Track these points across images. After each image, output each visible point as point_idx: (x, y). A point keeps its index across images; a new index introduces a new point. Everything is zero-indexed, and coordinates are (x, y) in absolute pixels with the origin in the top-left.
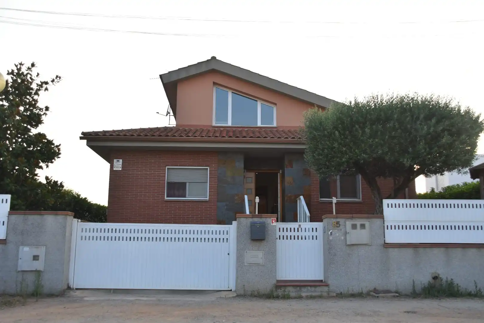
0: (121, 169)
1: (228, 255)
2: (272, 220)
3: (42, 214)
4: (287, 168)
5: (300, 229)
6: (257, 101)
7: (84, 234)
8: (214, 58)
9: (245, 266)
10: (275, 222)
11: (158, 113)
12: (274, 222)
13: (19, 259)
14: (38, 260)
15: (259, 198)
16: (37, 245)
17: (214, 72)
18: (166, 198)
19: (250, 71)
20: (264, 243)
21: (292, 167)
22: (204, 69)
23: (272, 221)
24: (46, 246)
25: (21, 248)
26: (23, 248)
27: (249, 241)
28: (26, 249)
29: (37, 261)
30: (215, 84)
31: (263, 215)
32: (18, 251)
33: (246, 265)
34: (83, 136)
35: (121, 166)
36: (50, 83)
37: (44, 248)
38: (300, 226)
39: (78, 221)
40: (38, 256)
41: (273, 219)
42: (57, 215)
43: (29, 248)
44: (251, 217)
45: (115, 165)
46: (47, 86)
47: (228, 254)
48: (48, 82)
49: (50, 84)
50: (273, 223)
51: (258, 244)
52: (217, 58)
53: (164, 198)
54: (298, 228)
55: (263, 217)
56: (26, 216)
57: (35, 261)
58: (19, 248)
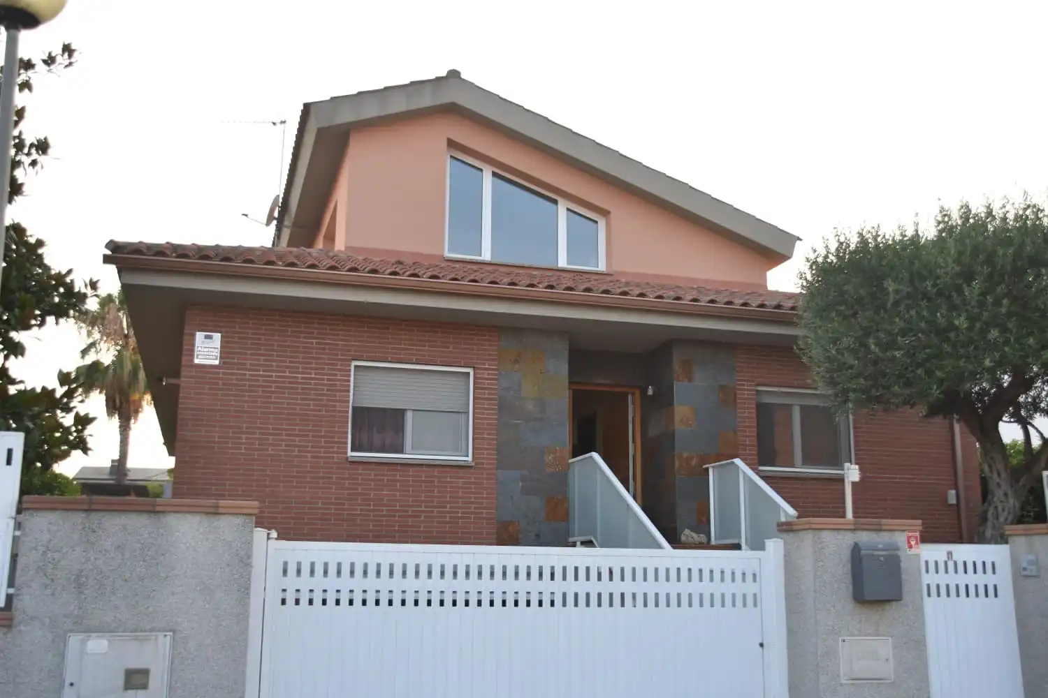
0: (217, 362)
1: (760, 649)
2: (909, 538)
3: (158, 509)
4: (678, 381)
5: (951, 565)
6: (555, 202)
7: (291, 582)
8: (454, 74)
9: (842, 685)
10: (917, 543)
11: (246, 215)
12: (913, 543)
13: (67, 683)
14: (144, 687)
15: (861, 470)
16: (139, 630)
17: (452, 110)
18: (350, 454)
19: (548, 120)
20: (892, 610)
21: (690, 380)
22: (426, 101)
23: (909, 543)
24: (174, 632)
25: (74, 640)
26: (84, 642)
27: (850, 605)
28: (98, 645)
29: (140, 692)
30: (451, 144)
31: (884, 521)
32: (62, 655)
33: (844, 682)
34: (110, 253)
35: (217, 353)
36: (40, 67)
37: (168, 637)
38: (950, 554)
39: (268, 534)
40: (145, 672)
41: (910, 534)
42: (215, 512)
43: (108, 640)
44: (852, 527)
45: (199, 349)
46: (30, 73)
47: (762, 645)
48: (34, 62)
49: (37, 68)
50: (911, 547)
51: (873, 614)
52: (463, 76)
53: (346, 453)
54: (946, 563)
55: (884, 527)
56: (95, 517)
57: (130, 692)
58: (65, 642)
